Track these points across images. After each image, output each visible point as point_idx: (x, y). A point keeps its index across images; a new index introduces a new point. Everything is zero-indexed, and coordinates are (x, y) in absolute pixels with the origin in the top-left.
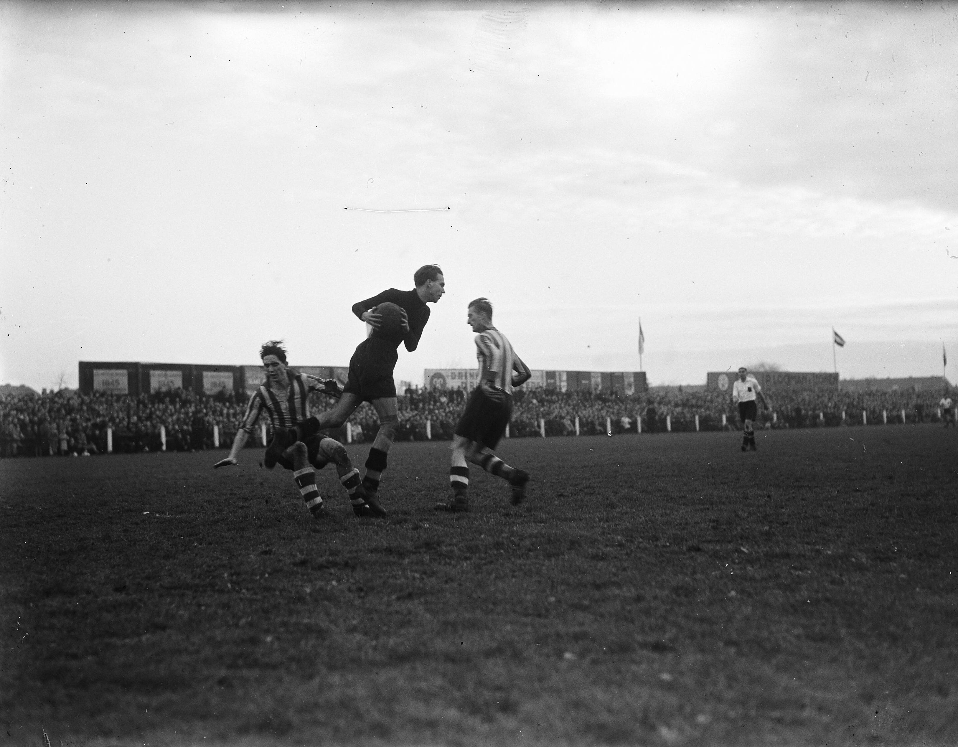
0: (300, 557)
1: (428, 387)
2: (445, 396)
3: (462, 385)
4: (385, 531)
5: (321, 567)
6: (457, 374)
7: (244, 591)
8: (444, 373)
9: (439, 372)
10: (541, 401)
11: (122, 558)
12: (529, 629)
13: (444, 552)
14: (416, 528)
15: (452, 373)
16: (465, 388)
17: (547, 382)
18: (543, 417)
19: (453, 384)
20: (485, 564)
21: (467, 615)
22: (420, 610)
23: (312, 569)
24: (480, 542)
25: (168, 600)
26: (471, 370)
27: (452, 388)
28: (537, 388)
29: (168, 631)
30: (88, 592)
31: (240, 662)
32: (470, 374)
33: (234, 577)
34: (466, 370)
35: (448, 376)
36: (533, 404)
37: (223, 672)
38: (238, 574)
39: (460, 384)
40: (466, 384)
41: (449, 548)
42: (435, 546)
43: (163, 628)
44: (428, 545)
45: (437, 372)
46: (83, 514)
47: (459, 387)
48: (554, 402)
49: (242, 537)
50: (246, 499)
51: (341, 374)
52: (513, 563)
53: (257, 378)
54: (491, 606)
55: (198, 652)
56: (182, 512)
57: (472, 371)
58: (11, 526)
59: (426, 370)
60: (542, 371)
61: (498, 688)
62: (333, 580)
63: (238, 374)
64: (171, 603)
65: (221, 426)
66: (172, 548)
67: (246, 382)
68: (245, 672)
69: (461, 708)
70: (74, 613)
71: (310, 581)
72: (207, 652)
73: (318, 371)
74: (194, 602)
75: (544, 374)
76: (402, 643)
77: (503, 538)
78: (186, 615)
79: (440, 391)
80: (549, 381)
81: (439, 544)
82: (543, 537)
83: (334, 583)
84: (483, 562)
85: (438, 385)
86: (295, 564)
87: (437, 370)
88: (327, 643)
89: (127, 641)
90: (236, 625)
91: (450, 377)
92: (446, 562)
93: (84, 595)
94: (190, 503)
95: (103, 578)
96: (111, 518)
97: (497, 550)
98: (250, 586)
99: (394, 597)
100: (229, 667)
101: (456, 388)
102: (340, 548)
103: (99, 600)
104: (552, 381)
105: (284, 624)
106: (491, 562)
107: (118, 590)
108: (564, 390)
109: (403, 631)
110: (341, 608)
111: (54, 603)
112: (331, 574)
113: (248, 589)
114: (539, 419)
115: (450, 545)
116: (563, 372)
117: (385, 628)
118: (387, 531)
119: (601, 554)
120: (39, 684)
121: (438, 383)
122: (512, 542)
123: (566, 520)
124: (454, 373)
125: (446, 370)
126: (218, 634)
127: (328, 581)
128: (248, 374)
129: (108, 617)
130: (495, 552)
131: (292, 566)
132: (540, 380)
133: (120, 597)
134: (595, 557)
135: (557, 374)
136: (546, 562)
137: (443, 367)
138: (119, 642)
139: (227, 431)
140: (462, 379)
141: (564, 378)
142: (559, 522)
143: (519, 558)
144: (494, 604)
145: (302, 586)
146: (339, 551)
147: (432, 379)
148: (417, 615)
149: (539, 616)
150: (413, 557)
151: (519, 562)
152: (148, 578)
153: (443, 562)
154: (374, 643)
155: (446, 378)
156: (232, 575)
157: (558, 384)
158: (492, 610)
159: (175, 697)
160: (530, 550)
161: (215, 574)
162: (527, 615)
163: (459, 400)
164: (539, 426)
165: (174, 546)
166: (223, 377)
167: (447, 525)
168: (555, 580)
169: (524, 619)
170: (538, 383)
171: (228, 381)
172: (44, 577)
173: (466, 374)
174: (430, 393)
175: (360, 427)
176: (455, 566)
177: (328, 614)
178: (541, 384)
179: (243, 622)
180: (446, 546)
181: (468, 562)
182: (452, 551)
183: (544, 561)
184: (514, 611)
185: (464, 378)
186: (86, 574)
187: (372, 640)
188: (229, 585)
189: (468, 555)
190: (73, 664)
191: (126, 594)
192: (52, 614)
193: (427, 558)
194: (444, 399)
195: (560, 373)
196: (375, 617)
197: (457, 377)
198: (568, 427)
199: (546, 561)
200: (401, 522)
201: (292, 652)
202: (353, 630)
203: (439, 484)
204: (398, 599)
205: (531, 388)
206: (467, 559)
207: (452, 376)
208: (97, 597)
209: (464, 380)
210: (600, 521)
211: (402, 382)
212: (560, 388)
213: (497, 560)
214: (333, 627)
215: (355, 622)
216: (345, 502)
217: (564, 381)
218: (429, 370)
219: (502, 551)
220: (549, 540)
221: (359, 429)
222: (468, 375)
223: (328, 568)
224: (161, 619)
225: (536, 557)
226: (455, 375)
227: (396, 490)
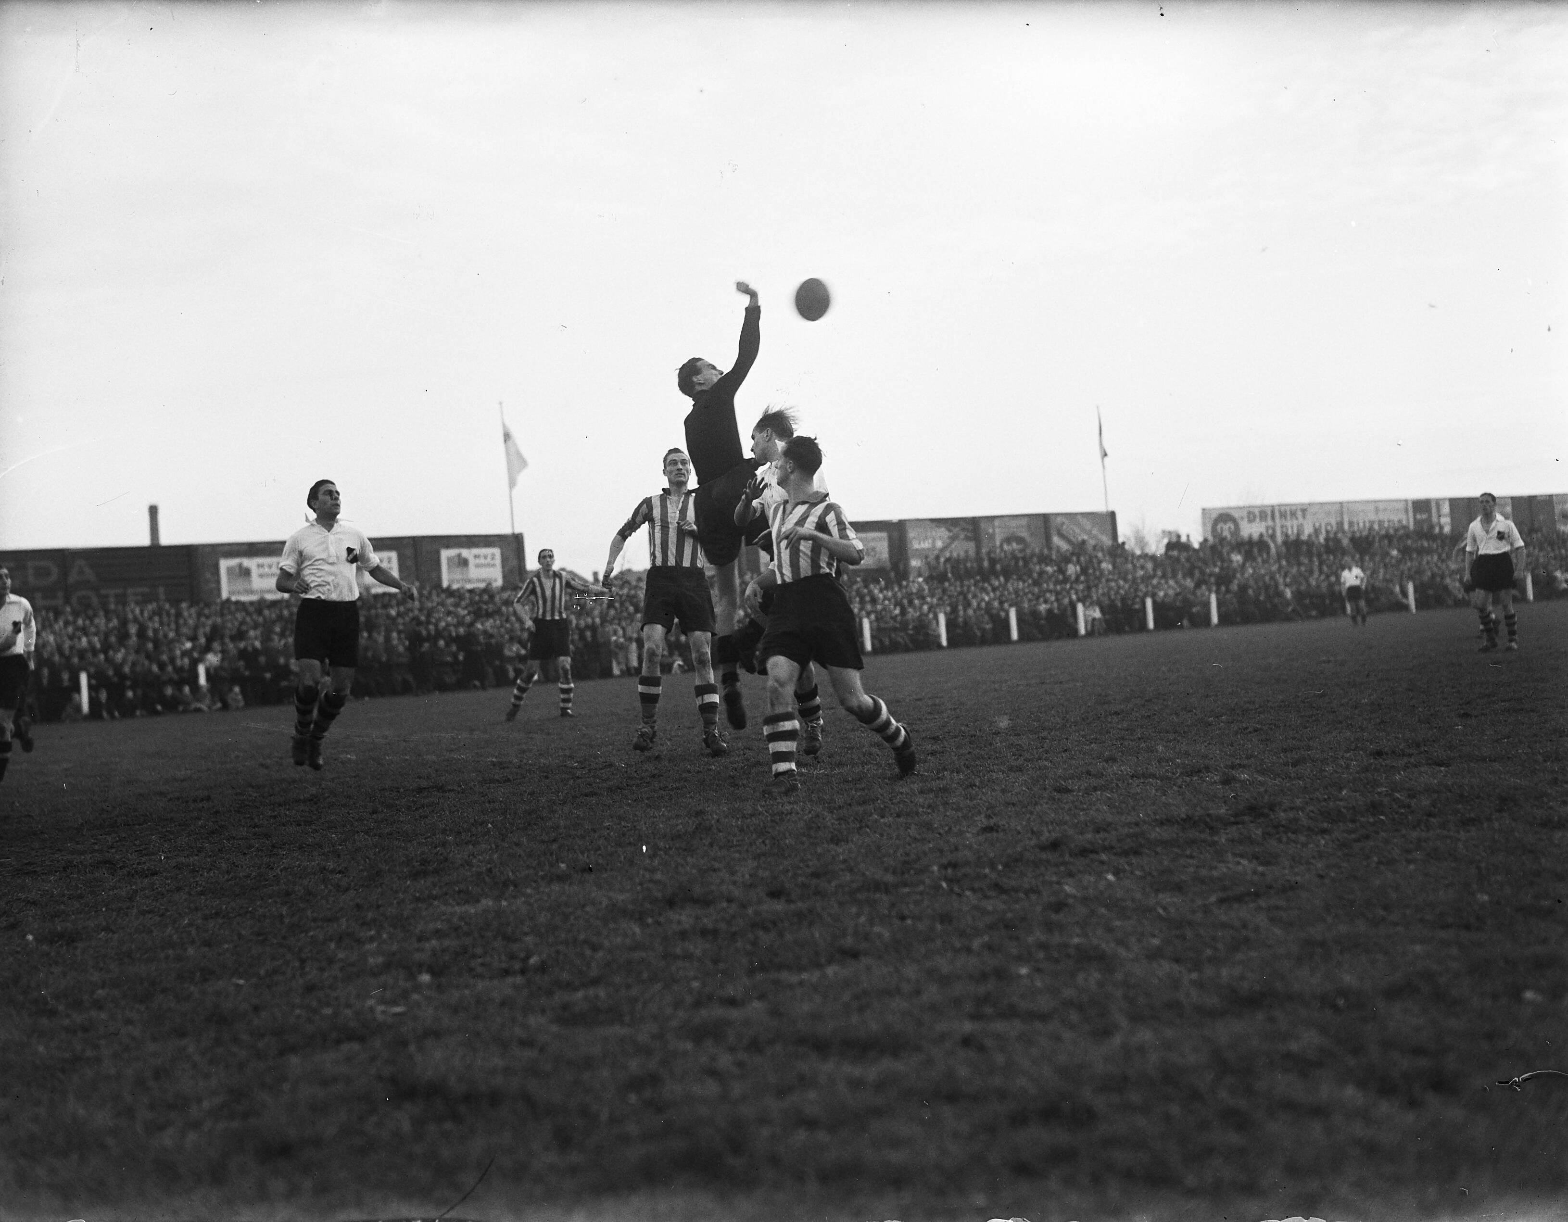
0: (1047, 836)
1: (1210, 538)
2: (1239, 552)
3: (1267, 531)
4: (1175, 788)
5: (1084, 852)
6: (1257, 514)
7: (968, 893)
8: (1236, 515)
9: (1228, 511)
10: (1405, 551)
11: (767, 842)
12: (1454, 951)
13: (1284, 822)
14: (1227, 781)
15: (1249, 513)
16: (1273, 537)
17: (1415, 519)
18: (1410, 578)
19: (1251, 530)
20: (1357, 840)
21: (1343, 928)
22: (1261, 920)
23: (1071, 856)
24: (1341, 803)
25: (854, 910)
26: (1279, 506)
27: (1250, 537)
28: (1396, 530)
29: (865, 961)
30: (730, 900)
31: (988, 1010)
32: (1280, 511)
33: (950, 871)
34: (1273, 506)
35: (1242, 518)
36: (1392, 557)
37: (968, 1027)
38: (954, 865)
39: (1263, 530)
40: (1274, 530)
41: (1291, 815)
42: (1266, 811)
43: (855, 955)
44: (1253, 810)
45: (1224, 512)
46: (689, 772)
47: (1261, 535)
48: (1429, 551)
49: (946, 804)
50: (936, 739)
51: (1063, 524)
52: (1404, 836)
53: (926, 538)
54: (1382, 913)
55: (918, 992)
56: (840, 764)
57: (1283, 509)
58: (586, 795)
59: (1204, 510)
60: (1406, 501)
61: (1418, 1051)
62: (1107, 872)
63: (896, 534)
64: (858, 915)
65: (873, 617)
66: (840, 824)
67: (909, 546)
68: (999, 1026)
69: (1362, 1084)
70: (715, 932)
71: (1071, 875)
72: (932, 993)
73: (1024, 522)
74: (894, 913)
75: (1410, 505)
76: (1242, 978)
77: (1379, 794)
78: (886, 934)
79: (1230, 543)
80: (1419, 516)
81: (1272, 807)
82: (1450, 791)
83: (1110, 877)
84: (1353, 836)
85: (1226, 533)
86: (1043, 848)
87: (1223, 509)
88: (1119, 976)
89: (805, 976)
90: (969, 950)
91: (1246, 520)
92: (1288, 838)
93: (725, 905)
94: (848, 749)
95: (747, 876)
96: (733, 777)
97: (1374, 815)
98: (976, 885)
99: (1213, 899)
100: (975, 1017)
101: (1256, 536)
102: (1110, 818)
103: (750, 911)
104: (1424, 516)
105: (1043, 946)
106: (1367, 837)
107: (775, 894)
108: (1447, 529)
109: (1239, 956)
110: (1129, 918)
111: (684, 918)
112: (1102, 863)
113: (973, 890)
114: (1404, 583)
115: (1292, 809)
116: (1444, 499)
117: (1209, 952)
118: (1180, 787)
119: (1556, 818)
120: (689, 1046)
121: (1226, 529)
122: (1396, 800)
123: (1484, 759)
124: (1253, 513)
125: (1240, 508)
126: (943, 964)
127: (1100, 875)
128: (911, 534)
129: (766, 938)
130: (1371, 820)
131: (1037, 850)
132: (1403, 517)
133: (779, 906)
134: (1546, 824)
135: (1433, 505)
136: (1462, 835)
137: (1233, 504)
138: (794, 979)
139: (883, 625)
140: (1266, 520)
141: (1446, 509)
142: (1472, 765)
143: (1414, 828)
144: (1385, 908)
145: (1058, 883)
146: (1110, 824)
147: (1216, 522)
148: (1257, 929)
149: (1468, 927)
150: (1233, 831)
151: (1415, 834)
152: (816, 875)
153: (1284, 839)
154: (1194, 976)
155: (1239, 521)
156: (944, 867)
157: (1435, 519)
158: (1383, 919)
159: (899, 1066)
160: (1430, 815)
161: (917, 866)
162: (1446, 926)
163: (1265, 556)
164: (1405, 594)
165: (842, 822)
166: (874, 539)
167: (1278, 775)
168: (1483, 865)
169: (1442, 934)
170: (1400, 521)
171: (881, 545)
172: (658, 876)
173: (1273, 512)
174: (1213, 548)
175: (1098, 610)
176: (1305, 845)
177: (1110, 930)
178: (1404, 522)
179: (976, 944)
180: (1285, 811)
181: (1327, 837)
182: (1296, 820)
183: (1458, 832)
184: (1421, 920)
185: (1269, 519)
186: (719, 870)
187: (1190, 971)
188: (944, 885)
189: (1325, 825)
190: (734, 1014)
191: (787, 901)
192: (683, 935)
193: (1257, 832)
194: (1237, 558)
195: (1438, 502)
196: (1189, 934)
197: (1258, 520)
198: (1456, 592)
199: (1462, 832)
200: (1199, 771)
201: (1068, 993)
202: (1154, 955)
203: (1249, 702)
204: (1221, 901)
205: (1387, 531)
206: (1324, 831)
207: (1249, 517)
208: (744, 906)
209: (1270, 523)
210: (1545, 761)
211: (1164, 532)
212: (1441, 528)
213: (1377, 833)
214: (1122, 952)
215: (1156, 942)
216: (1096, 739)
217: (1445, 516)
218: (1210, 510)
219: (1382, 817)
220: (1461, 796)
221: (1097, 614)
222: (1277, 514)
223: (1097, 853)
224: (849, 941)
225: (1443, 826)
226: (1255, 517)
227: (1177, 714)
